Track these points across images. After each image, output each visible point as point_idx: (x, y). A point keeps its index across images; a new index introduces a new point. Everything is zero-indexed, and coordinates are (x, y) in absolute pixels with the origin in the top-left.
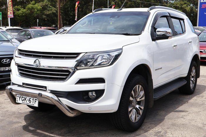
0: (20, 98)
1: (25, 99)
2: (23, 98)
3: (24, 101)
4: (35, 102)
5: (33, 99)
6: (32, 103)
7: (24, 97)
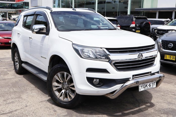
0: (142, 87)
1: (146, 86)
2: (144, 86)
3: (145, 88)
4: (154, 84)
5: (152, 83)
6: (151, 86)
7: (145, 84)
